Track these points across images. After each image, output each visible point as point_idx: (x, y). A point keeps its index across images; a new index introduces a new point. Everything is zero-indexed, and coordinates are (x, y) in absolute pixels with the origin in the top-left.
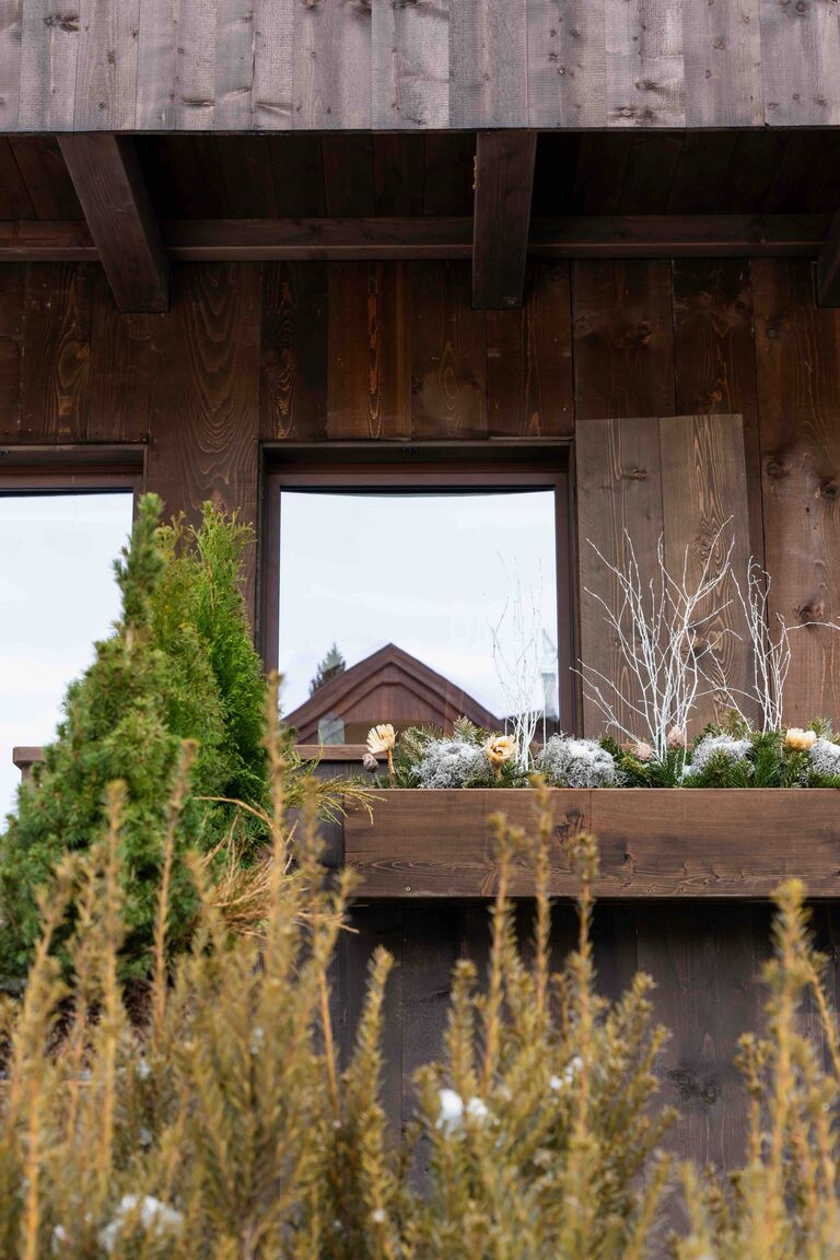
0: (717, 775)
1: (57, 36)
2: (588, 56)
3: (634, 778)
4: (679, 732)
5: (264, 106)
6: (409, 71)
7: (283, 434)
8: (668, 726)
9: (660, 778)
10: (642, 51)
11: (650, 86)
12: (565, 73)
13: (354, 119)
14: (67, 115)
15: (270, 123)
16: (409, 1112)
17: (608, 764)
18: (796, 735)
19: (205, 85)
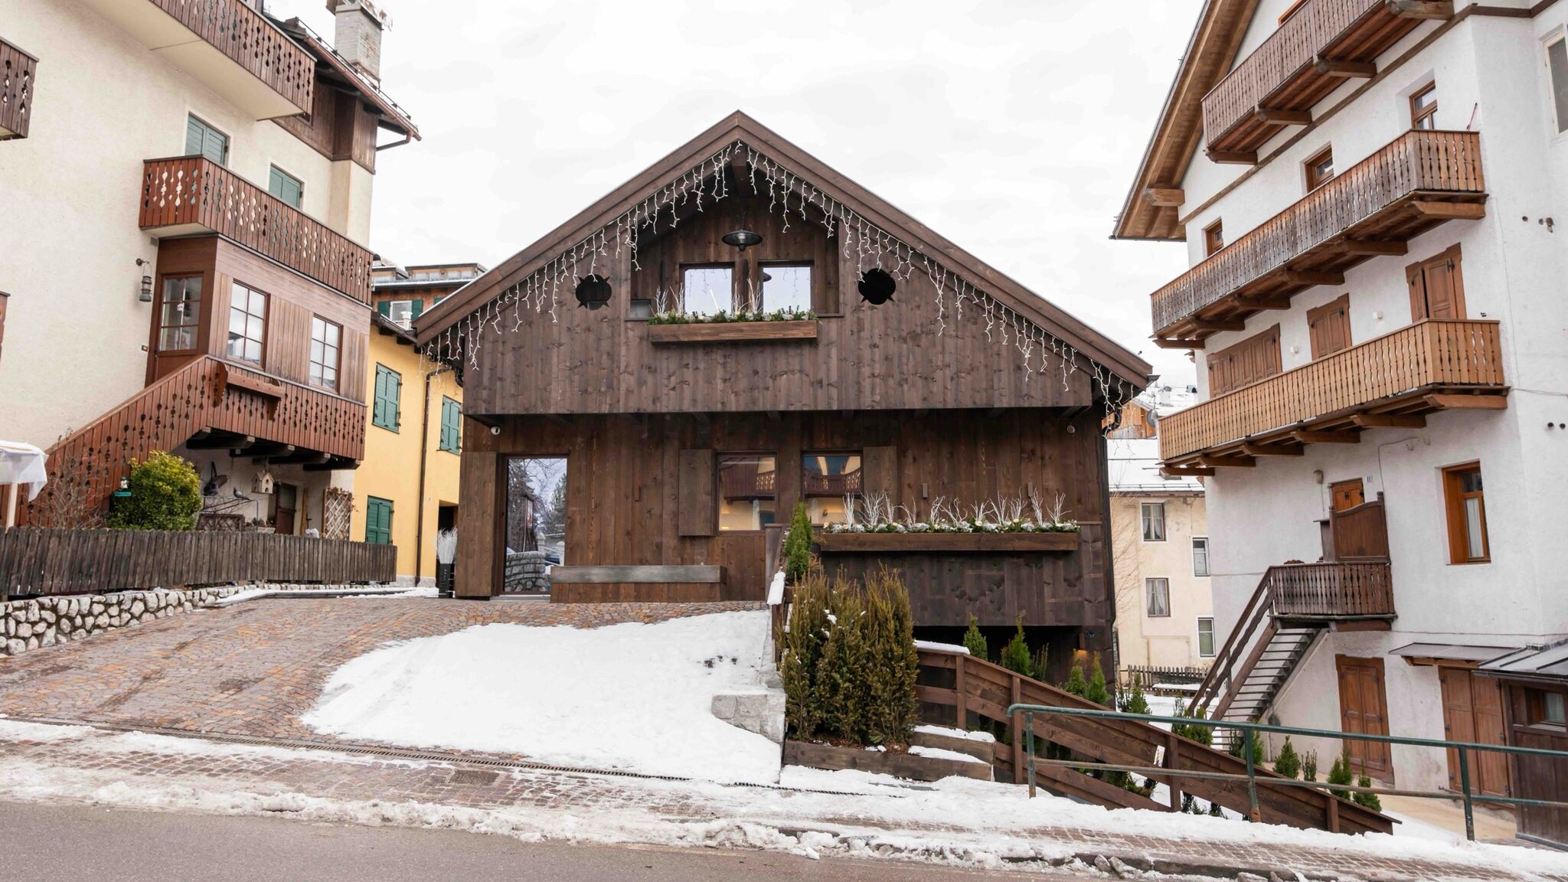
0: (881, 531)
1: (765, 392)
2: (862, 395)
3: (867, 531)
4: (875, 524)
5: (804, 405)
6: (830, 398)
7: (805, 448)
8: (873, 523)
9: (872, 531)
10: (873, 394)
11: (873, 401)
12: (859, 399)
13: (820, 408)
14: (768, 407)
15: (806, 408)
16: (831, 593)
17: (863, 529)
18: (895, 524)
19: (793, 401)
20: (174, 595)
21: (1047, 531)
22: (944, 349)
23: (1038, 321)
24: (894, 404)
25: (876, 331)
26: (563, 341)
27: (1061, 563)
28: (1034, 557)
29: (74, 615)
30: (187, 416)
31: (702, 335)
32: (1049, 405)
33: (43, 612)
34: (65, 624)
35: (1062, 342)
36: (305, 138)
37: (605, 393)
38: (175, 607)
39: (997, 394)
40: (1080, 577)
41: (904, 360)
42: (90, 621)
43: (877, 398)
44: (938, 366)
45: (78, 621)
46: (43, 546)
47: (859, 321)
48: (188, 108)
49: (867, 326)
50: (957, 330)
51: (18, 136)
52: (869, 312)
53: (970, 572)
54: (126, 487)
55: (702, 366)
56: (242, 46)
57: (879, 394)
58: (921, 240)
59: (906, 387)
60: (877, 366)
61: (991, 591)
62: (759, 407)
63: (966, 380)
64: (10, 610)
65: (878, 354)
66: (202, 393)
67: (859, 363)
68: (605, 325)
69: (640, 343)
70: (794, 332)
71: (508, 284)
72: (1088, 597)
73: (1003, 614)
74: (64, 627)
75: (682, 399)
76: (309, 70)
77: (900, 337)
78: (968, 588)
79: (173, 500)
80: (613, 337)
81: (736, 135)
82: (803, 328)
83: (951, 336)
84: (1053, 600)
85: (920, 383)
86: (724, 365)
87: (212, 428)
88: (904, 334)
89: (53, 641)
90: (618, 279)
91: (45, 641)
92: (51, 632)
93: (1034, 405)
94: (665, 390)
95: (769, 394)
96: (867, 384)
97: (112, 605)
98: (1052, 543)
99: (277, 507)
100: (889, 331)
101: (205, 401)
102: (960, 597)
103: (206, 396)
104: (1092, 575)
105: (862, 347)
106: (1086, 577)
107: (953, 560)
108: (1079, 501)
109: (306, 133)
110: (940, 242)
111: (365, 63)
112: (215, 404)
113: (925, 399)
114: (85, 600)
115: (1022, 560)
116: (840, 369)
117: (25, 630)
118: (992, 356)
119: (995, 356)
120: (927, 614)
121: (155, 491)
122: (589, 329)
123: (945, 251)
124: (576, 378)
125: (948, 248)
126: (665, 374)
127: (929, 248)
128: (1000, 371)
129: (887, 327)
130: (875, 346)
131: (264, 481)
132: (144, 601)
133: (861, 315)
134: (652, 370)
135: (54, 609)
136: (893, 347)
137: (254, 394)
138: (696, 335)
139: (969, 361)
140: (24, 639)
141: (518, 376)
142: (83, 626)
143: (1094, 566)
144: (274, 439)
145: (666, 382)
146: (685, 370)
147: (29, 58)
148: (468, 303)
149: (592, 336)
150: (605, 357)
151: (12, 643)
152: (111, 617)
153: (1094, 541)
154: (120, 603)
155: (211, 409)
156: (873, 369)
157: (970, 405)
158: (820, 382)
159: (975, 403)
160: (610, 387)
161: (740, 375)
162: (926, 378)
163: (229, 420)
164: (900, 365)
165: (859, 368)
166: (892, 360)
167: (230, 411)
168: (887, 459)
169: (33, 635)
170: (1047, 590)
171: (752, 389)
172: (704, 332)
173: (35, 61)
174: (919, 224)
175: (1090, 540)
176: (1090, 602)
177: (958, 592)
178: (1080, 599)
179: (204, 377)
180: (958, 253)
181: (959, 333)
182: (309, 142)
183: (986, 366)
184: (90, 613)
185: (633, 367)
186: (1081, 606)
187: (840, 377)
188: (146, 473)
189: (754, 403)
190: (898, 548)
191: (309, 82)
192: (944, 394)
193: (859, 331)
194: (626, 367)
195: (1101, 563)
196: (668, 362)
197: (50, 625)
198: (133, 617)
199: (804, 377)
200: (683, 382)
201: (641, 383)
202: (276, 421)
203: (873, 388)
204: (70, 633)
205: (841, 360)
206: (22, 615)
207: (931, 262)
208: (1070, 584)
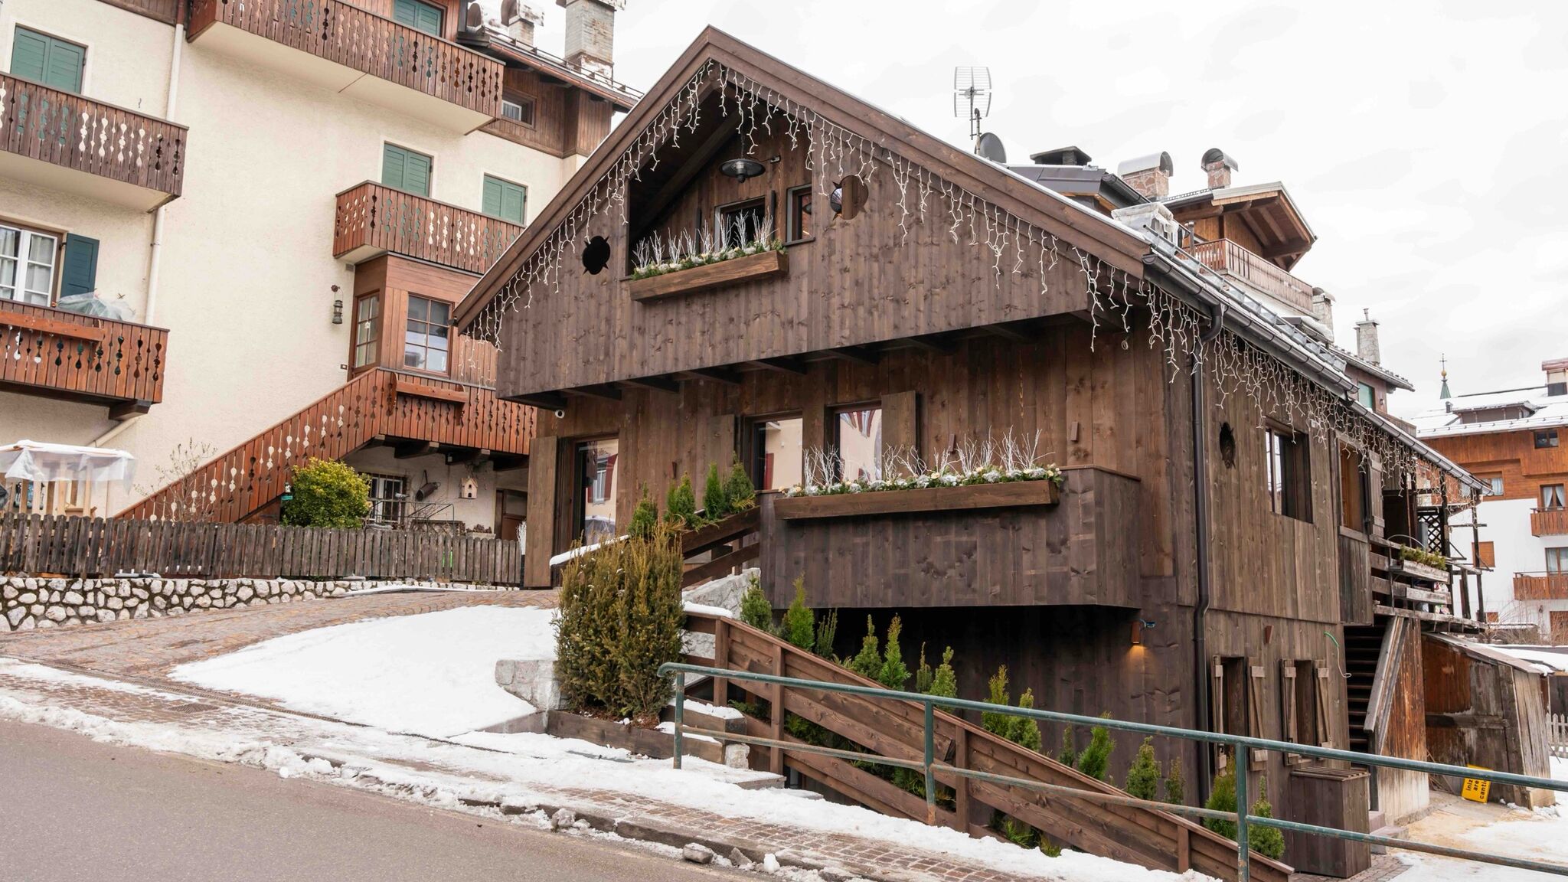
1: (739, 341)
2: (831, 332)
6: (800, 339)
7: (829, 403)
10: (842, 328)
20: (289, 585)
21: (1013, 480)
22: (917, 262)
23: (1011, 208)
24: (863, 339)
25: (848, 252)
26: (572, 311)
27: (1043, 523)
28: (1010, 514)
29: (169, 594)
30: (357, 425)
31: (675, 285)
32: (1035, 315)
33: (134, 590)
34: (159, 601)
35: (1040, 230)
36: (526, 141)
37: (603, 361)
38: (291, 596)
39: (974, 309)
40: (1064, 542)
41: (875, 282)
42: (188, 601)
43: (847, 333)
44: (910, 284)
45: (175, 600)
46: (133, 534)
47: (831, 241)
48: (384, 138)
49: (838, 246)
50: (931, 236)
51: (175, 197)
52: (840, 230)
53: (939, 539)
54: (289, 491)
55: (683, 319)
56: (410, 70)
57: (850, 328)
58: (882, 133)
59: (876, 314)
60: (847, 294)
61: (961, 561)
62: (733, 360)
63: (940, 296)
64: (99, 585)
65: (848, 281)
66: (374, 403)
67: (828, 294)
68: (604, 288)
69: (632, 304)
70: (757, 267)
71: (522, 260)
72: (1075, 567)
73: (974, 591)
74: (158, 603)
75: (665, 358)
76: (497, 74)
77: (871, 255)
78: (936, 559)
79: (330, 502)
80: (609, 301)
81: (709, 54)
82: (764, 261)
83: (926, 244)
84: (1033, 572)
85: (891, 307)
86: (703, 315)
87: (387, 436)
88: (875, 250)
89: (146, 614)
90: (615, 237)
91: (137, 613)
92: (143, 608)
93: (1016, 318)
94: (652, 351)
95: (742, 342)
96: (835, 318)
97: (214, 588)
98: (1018, 495)
99: (503, 514)
100: (861, 251)
101: (377, 410)
102: (927, 571)
103: (378, 405)
104: (1081, 537)
105: (833, 273)
106: (1073, 538)
107: (920, 524)
108: (1138, 442)
109: (528, 136)
110: (901, 129)
111: (591, 50)
112: (389, 413)
113: (896, 327)
114: (182, 584)
115: (998, 520)
116: (810, 302)
117: (114, 603)
118: (970, 262)
119: (975, 261)
120: (890, 592)
121: (311, 494)
122: (591, 296)
123: (906, 140)
124: (581, 349)
125: (909, 135)
126: (652, 334)
127: (891, 140)
128: (979, 279)
129: (858, 245)
130: (846, 270)
131: (467, 486)
132: (252, 586)
133: (832, 235)
134: (642, 331)
135: (147, 588)
136: (863, 268)
137: (435, 402)
138: (669, 286)
139: (944, 272)
140: (115, 610)
141: (536, 353)
142: (181, 604)
143: (1084, 524)
144: (463, 443)
145: (652, 342)
146: (669, 326)
147: (179, 128)
148: (493, 284)
149: (593, 302)
150: (603, 323)
151: (101, 613)
152: (213, 599)
153: (1084, 492)
154: (223, 588)
155: (385, 418)
156: (842, 298)
157: (945, 328)
158: (791, 322)
159: (950, 324)
160: (607, 354)
161: (717, 325)
162: (898, 301)
163: (406, 427)
164: (870, 291)
165: (829, 299)
166: (862, 284)
167: (407, 419)
168: (905, 407)
169: (124, 607)
170: (1026, 558)
171: (727, 340)
172: (676, 281)
173: (185, 130)
174: (879, 112)
175: (1080, 489)
176: (1078, 573)
177: (924, 565)
178: (1065, 569)
179: (375, 388)
180: (921, 139)
181: (935, 239)
182: (531, 144)
183: (963, 276)
184: (188, 593)
185: (627, 330)
186: (1066, 577)
187: (810, 313)
188: (304, 478)
189: (728, 354)
190: (849, 511)
191: (497, 87)
192: (916, 317)
193: (830, 255)
194: (621, 331)
195: (1093, 519)
196: (655, 320)
197: (142, 601)
198: (239, 600)
199: (776, 319)
200: (667, 341)
201: (632, 346)
202: (466, 426)
203: (842, 323)
204: (166, 609)
205: (811, 293)
206: (111, 591)
207: (895, 156)
208: (1053, 548)
